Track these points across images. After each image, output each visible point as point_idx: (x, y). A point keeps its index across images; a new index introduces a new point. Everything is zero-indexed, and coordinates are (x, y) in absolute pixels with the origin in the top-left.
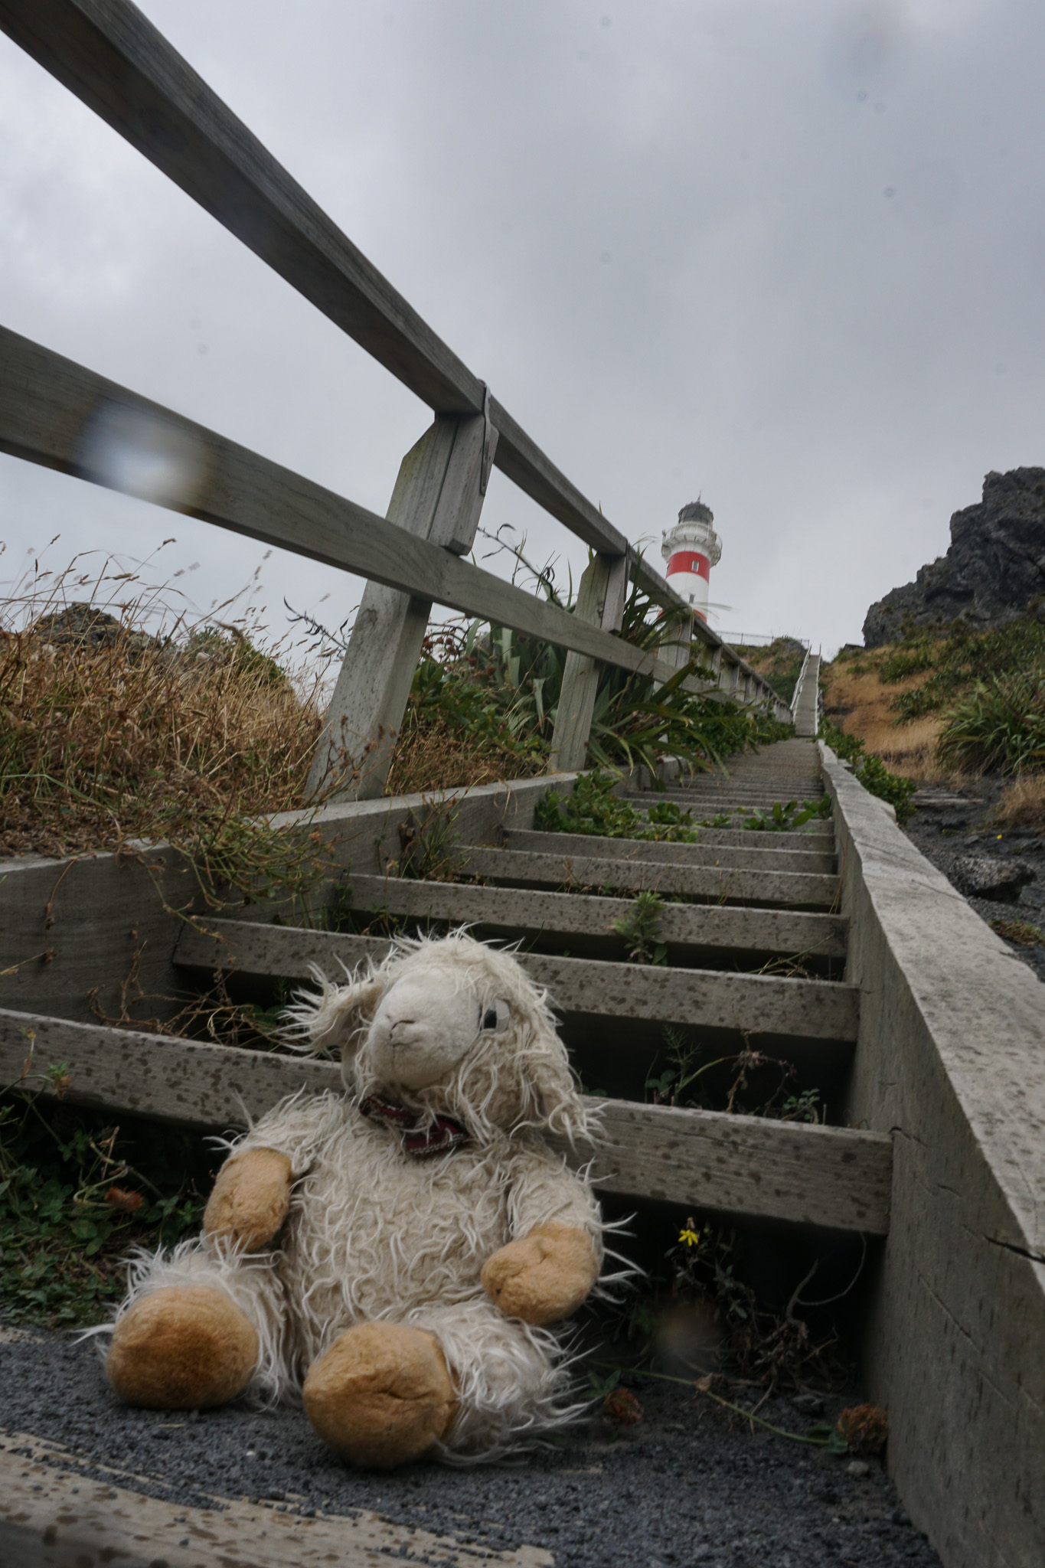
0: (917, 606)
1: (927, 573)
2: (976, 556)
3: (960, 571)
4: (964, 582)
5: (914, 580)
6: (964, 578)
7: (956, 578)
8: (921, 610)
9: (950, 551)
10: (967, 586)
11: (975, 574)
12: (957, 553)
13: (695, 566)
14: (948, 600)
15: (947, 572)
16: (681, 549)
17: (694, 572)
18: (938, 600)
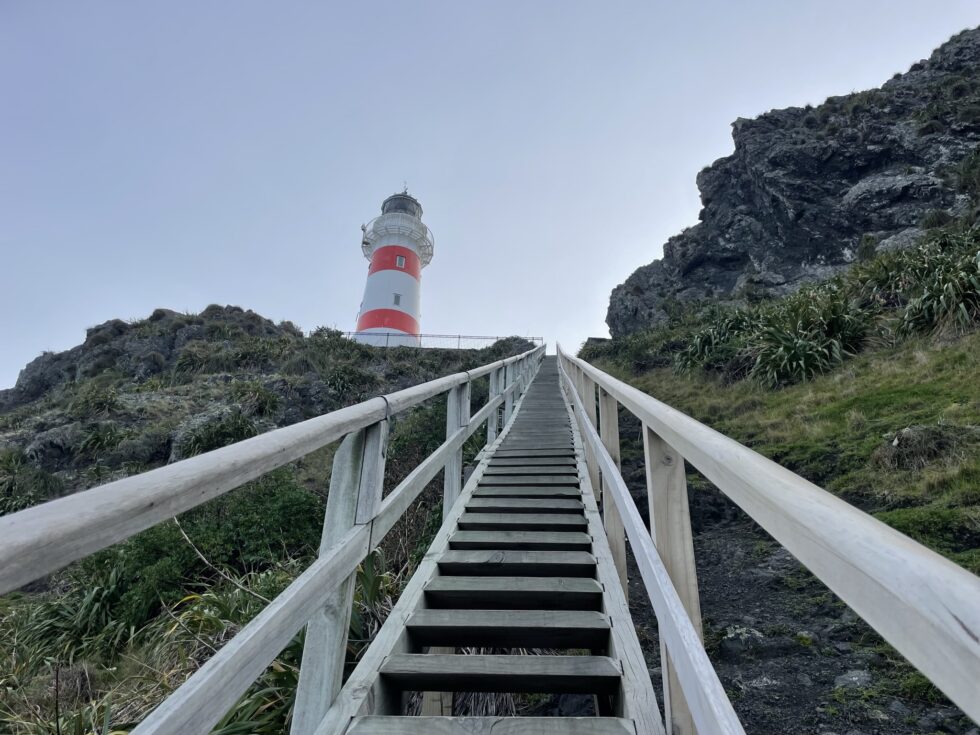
0: (672, 283)
1: (677, 245)
2: (741, 212)
3: (723, 234)
4: (731, 246)
5: (660, 256)
6: (729, 241)
7: (717, 243)
8: (680, 285)
9: (702, 215)
10: (735, 250)
11: (744, 233)
12: (714, 214)
13: (400, 262)
14: (713, 270)
15: (704, 238)
16: (385, 243)
17: (398, 269)
18: (700, 271)
